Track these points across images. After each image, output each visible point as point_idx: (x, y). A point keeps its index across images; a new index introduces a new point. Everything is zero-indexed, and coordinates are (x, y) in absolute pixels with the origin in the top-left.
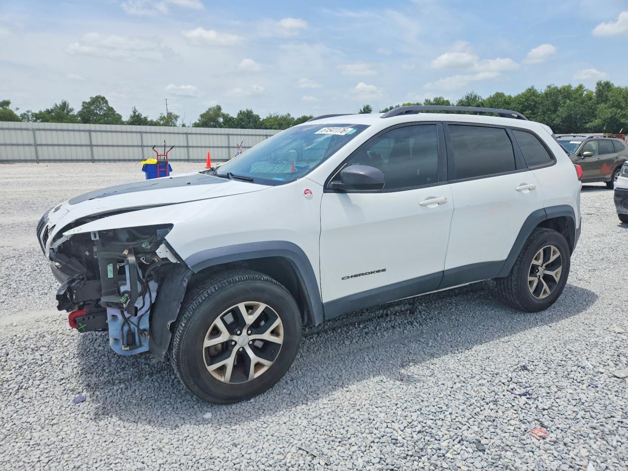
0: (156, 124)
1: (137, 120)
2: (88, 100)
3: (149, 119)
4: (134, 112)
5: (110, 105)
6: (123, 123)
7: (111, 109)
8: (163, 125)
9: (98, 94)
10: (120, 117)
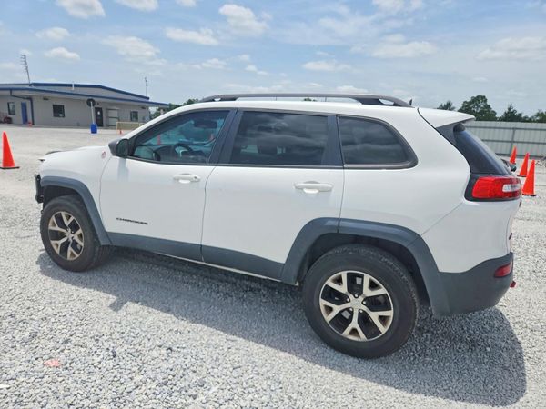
0: (530, 121)
1: (511, 116)
2: (468, 100)
3: (523, 116)
4: (509, 109)
5: (488, 103)
6: (495, 119)
7: (489, 106)
8: (539, 121)
9: (479, 94)
10: (495, 113)
